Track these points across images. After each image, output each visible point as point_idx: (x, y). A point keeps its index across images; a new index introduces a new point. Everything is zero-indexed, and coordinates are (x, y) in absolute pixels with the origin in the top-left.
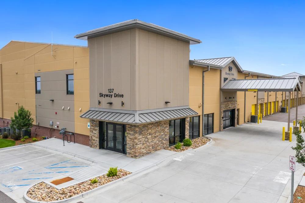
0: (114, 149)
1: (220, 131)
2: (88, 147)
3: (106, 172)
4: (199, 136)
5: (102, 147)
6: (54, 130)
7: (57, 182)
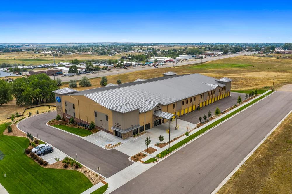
0: (119, 136)
1: (153, 127)
2: (112, 135)
3: (118, 143)
4: (144, 131)
5: (116, 135)
6: (102, 128)
7: (109, 145)
